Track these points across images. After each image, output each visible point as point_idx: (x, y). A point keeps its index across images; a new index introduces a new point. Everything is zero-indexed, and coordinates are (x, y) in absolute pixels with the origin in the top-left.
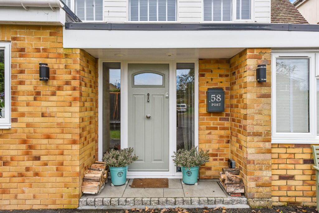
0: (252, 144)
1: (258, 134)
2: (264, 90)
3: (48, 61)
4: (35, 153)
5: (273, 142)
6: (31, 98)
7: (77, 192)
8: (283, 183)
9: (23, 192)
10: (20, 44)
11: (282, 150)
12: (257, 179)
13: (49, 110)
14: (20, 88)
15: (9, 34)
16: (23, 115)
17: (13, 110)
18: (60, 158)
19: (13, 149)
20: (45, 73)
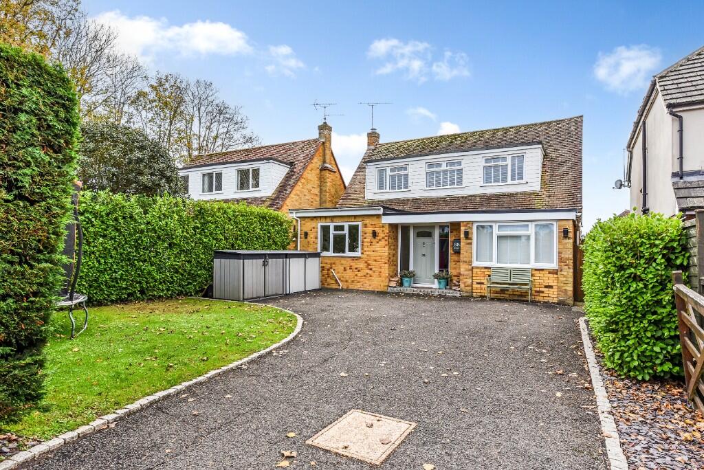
0: (464, 266)
1: (465, 262)
2: (469, 241)
3: (375, 229)
4: (370, 267)
5: (473, 265)
6: (369, 244)
7: (387, 284)
8: (479, 286)
9: (366, 283)
10: (365, 223)
11: (478, 270)
12: (465, 283)
13: (377, 249)
14: (365, 240)
15: (361, 219)
16: (366, 251)
17: (362, 249)
18: (380, 270)
19: (362, 265)
20: (374, 234)
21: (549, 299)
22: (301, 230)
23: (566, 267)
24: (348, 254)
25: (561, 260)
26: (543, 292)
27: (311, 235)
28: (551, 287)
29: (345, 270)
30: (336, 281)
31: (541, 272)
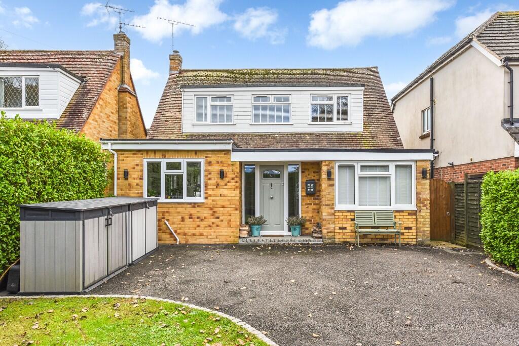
0: (326, 210)
1: (327, 205)
2: (331, 183)
3: (223, 168)
4: (217, 215)
5: (335, 209)
6: (215, 187)
7: (238, 235)
8: (341, 231)
9: (211, 235)
10: (209, 160)
11: (341, 214)
12: (327, 229)
13: (225, 193)
14: (209, 182)
15: (203, 155)
16: (210, 195)
17: (206, 193)
18: (229, 218)
19: (206, 213)
20: (222, 174)
21: (408, 240)
22: (118, 168)
23: (425, 208)
24: (186, 199)
25: (419, 201)
26: (403, 234)
27: (134, 175)
28: (410, 228)
29: (183, 219)
30: (171, 234)
31: (401, 214)
